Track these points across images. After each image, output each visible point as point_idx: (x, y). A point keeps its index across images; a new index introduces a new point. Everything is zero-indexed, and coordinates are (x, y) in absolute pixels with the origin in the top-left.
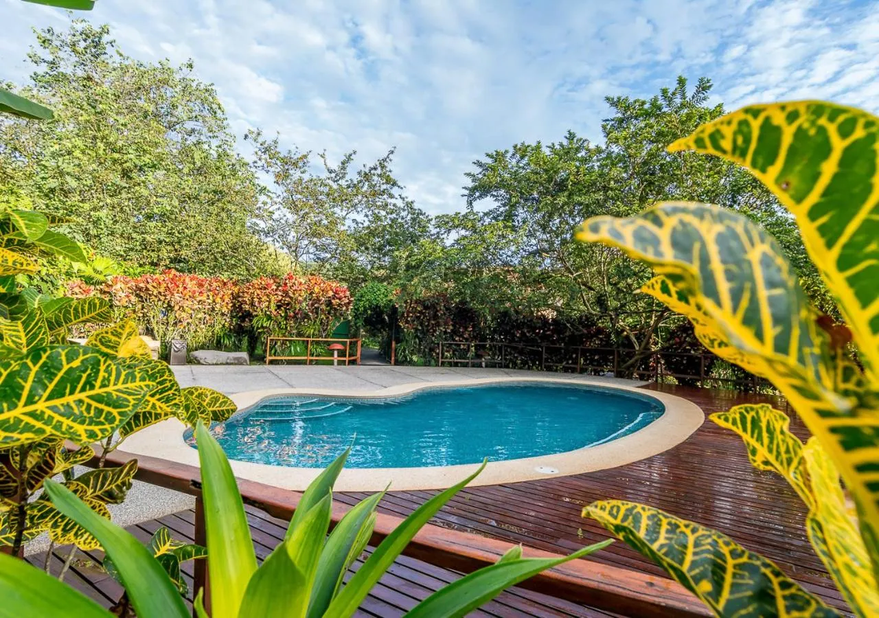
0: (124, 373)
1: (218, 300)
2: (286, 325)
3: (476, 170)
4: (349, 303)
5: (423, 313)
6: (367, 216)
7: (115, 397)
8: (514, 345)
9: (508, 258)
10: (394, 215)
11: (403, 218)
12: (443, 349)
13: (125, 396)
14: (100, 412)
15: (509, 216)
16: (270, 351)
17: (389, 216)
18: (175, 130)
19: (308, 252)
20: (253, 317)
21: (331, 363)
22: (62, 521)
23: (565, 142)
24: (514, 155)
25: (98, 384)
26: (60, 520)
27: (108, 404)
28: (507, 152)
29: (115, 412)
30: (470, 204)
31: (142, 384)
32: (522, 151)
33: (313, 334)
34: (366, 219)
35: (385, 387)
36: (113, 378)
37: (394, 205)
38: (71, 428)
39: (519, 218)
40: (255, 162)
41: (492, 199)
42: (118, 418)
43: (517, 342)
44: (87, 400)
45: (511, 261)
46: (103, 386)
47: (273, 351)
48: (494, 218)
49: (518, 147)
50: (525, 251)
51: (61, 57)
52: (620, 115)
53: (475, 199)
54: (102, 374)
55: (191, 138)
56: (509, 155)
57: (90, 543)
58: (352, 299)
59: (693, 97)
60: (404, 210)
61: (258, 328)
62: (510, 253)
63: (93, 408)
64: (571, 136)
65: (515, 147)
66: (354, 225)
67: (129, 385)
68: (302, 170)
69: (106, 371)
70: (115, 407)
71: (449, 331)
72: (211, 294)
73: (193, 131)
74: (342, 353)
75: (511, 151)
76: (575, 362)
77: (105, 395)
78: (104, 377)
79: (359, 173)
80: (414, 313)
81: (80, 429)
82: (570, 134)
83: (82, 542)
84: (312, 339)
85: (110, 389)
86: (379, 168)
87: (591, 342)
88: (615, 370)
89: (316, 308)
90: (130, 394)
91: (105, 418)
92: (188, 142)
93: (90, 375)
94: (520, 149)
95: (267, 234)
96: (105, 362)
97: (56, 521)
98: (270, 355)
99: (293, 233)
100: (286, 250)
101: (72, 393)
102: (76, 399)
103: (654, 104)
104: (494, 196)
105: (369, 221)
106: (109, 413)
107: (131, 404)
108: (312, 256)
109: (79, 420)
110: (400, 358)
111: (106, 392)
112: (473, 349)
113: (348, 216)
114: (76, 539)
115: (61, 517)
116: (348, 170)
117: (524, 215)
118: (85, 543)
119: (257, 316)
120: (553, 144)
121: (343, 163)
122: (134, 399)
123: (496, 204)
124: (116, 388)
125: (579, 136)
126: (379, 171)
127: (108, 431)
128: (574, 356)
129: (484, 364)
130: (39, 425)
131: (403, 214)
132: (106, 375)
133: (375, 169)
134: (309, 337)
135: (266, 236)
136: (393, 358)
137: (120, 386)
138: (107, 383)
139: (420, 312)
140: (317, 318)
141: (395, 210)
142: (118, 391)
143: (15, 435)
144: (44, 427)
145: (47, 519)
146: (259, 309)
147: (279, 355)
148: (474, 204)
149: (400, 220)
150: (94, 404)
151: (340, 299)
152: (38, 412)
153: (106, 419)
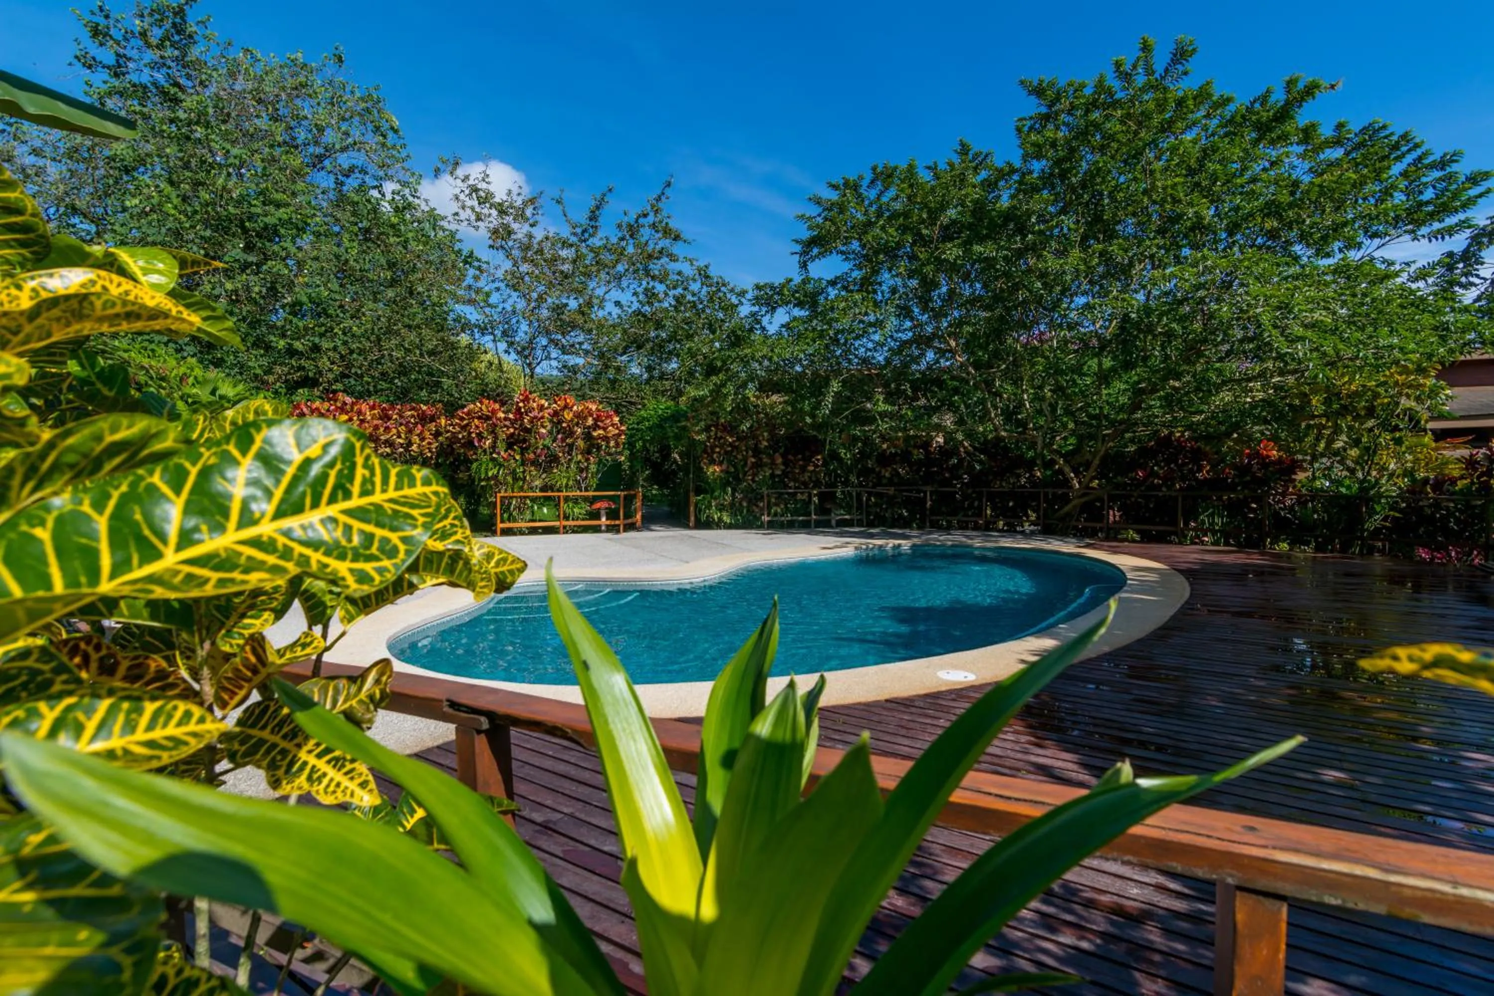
0: (394, 472)
1: (416, 439)
2: (524, 472)
3: (813, 210)
4: (619, 435)
5: (736, 448)
6: (635, 294)
7: (390, 512)
8: (879, 489)
9: (869, 353)
10: (680, 290)
11: (694, 295)
12: (769, 502)
13: (405, 510)
14: (369, 538)
15: (867, 285)
16: (502, 515)
17: (671, 293)
18: (323, 168)
19: (548, 358)
20: (472, 463)
21: (596, 529)
22: (282, 760)
23: (956, 160)
24: (872, 182)
25: (356, 489)
26: (279, 757)
27: (379, 525)
28: (861, 178)
29: (394, 537)
30: (804, 266)
31: (427, 490)
32: (884, 176)
33: (567, 485)
34: (634, 299)
35: (687, 562)
36: (378, 479)
37: (679, 273)
38: (326, 566)
39: (884, 288)
40: (456, 214)
41: (840, 257)
42: (402, 548)
43: (886, 485)
44: (343, 518)
45: (874, 358)
46: (364, 493)
47: (506, 516)
48: (845, 288)
49: (879, 170)
50: (896, 340)
51: (129, 56)
52: (1044, 110)
53: (813, 259)
54: (360, 472)
55: (350, 180)
56: (865, 183)
57: (334, 792)
58: (623, 428)
59: (1166, 70)
60: (694, 280)
61: (480, 480)
62: (870, 345)
63: (355, 531)
64: (964, 149)
65: (874, 169)
66: (616, 311)
67: (407, 492)
68: (531, 221)
69: (365, 466)
70: (393, 529)
71: (778, 472)
72: (402, 429)
73: (352, 169)
74: (612, 514)
75: (868, 176)
76: (980, 513)
77: (371, 508)
78: (364, 476)
79: (619, 226)
80: (721, 447)
81: (342, 568)
82: (963, 145)
83: (322, 791)
84: (565, 494)
85: (378, 497)
86: (652, 214)
87: (1002, 480)
88: (1041, 522)
89: (568, 445)
90: (413, 506)
91: (378, 549)
92: (345, 188)
93: (341, 471)
94: (882, 173)
95: (483, 330)
96: (362, 449)
97: (274, 759)
98: (502, 521)
99: (524, 327)
100: (513, 356)
101: (315, 505)
102: (324, 516)
103: (1100, 86)
104: (842, 253)
105: (639, 302)
106: (385, 541)
107: (419, 523)
108: (554, 363)
109: (335, 553)
110: (703, 518)
111: (371, 504)
112: (816, 499)
113: (607, 297)
114: (312, 785)
115: (280, 752)
116: (601, 221)
117: (892, 282)
118: (326, 792)
119: (477, 460)
120: (935, 163)
121: (593, 212)
122: (423, 515)
123: (846, 267)
124: (386, 496)
125: (975, 148)
126: (651, 218)
127: (389, 571)
128: (976, 504)
129: (833, 523)
130: (271, 560)
131: (695, 287)
132: (367, 473)
133: (645, 216)
134: (559, 490)
135: (483, 334)
136: (692, 518)
137: (392, 494)
138: (369, 487)
139: (731, 445)
140: (570, 460)
141: (683, 281)
142: (391, 501)
143: (236, 575)
144: (282, 563)
145: (258, 756)
146: (480, 451)
147: (515, 521)
148: (811, 266)
149: (689, 297)
150: (357, 525)
151: (605, 429)
152: (265, 539)
153: (381, 549)
